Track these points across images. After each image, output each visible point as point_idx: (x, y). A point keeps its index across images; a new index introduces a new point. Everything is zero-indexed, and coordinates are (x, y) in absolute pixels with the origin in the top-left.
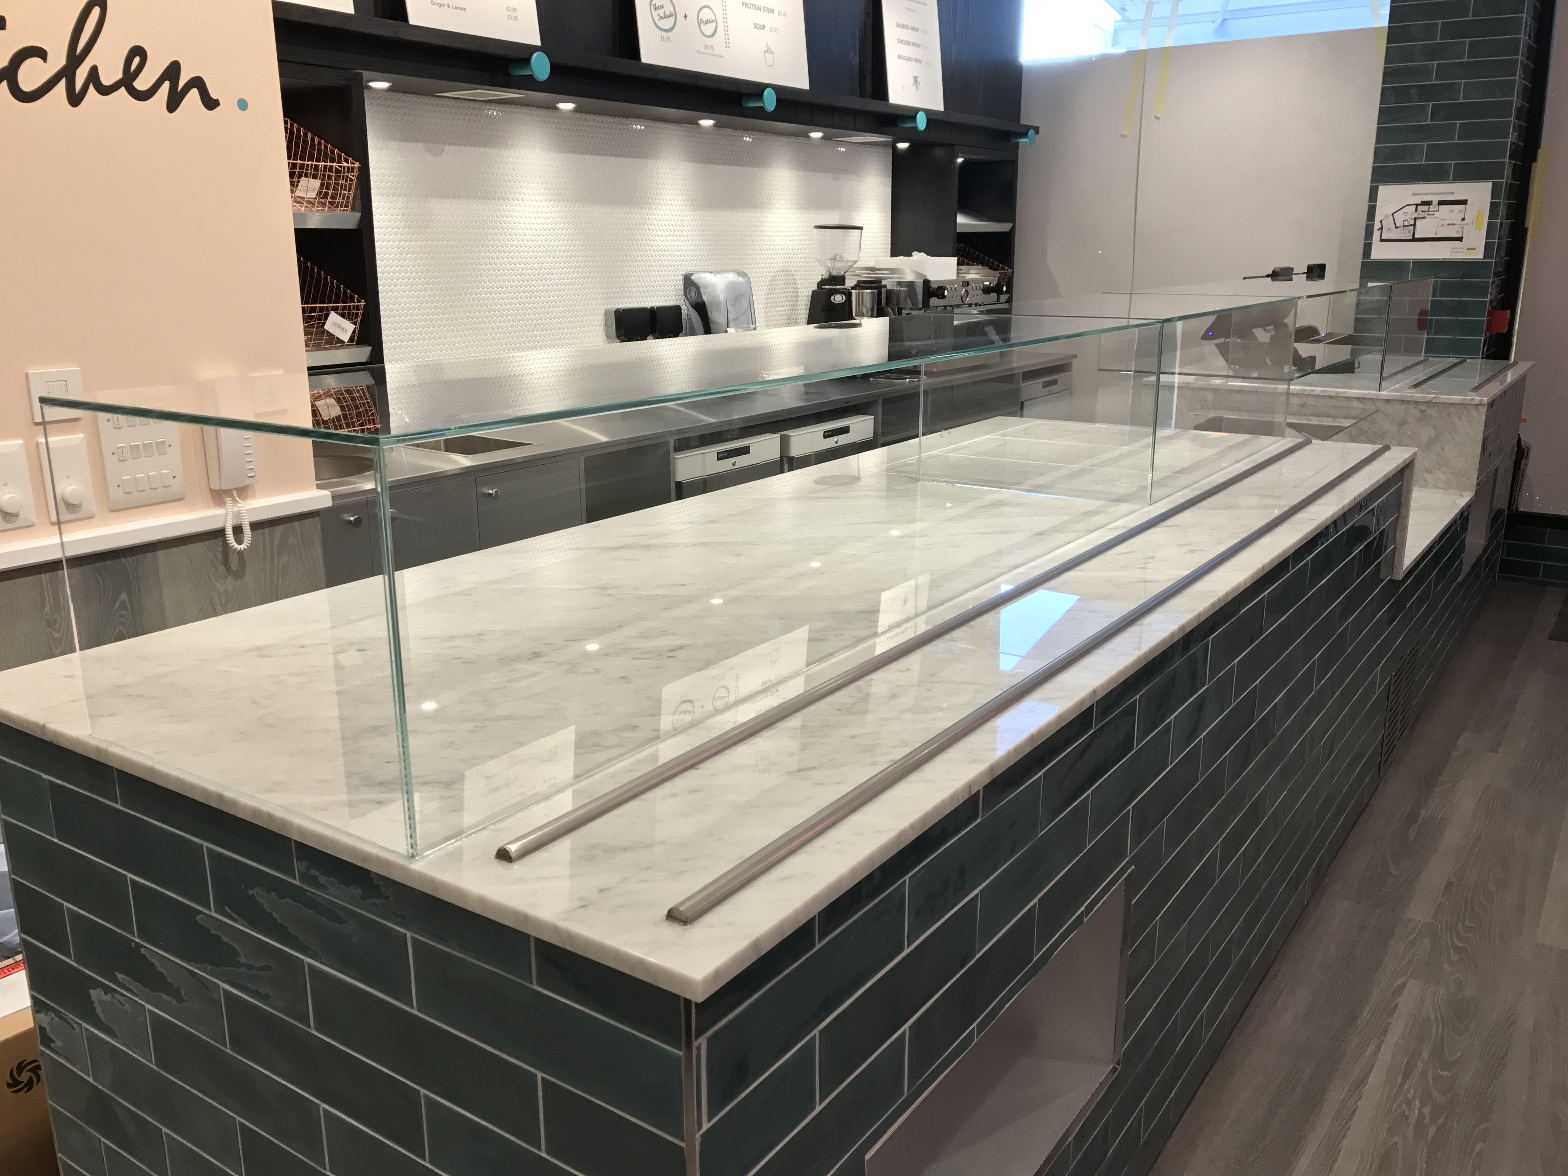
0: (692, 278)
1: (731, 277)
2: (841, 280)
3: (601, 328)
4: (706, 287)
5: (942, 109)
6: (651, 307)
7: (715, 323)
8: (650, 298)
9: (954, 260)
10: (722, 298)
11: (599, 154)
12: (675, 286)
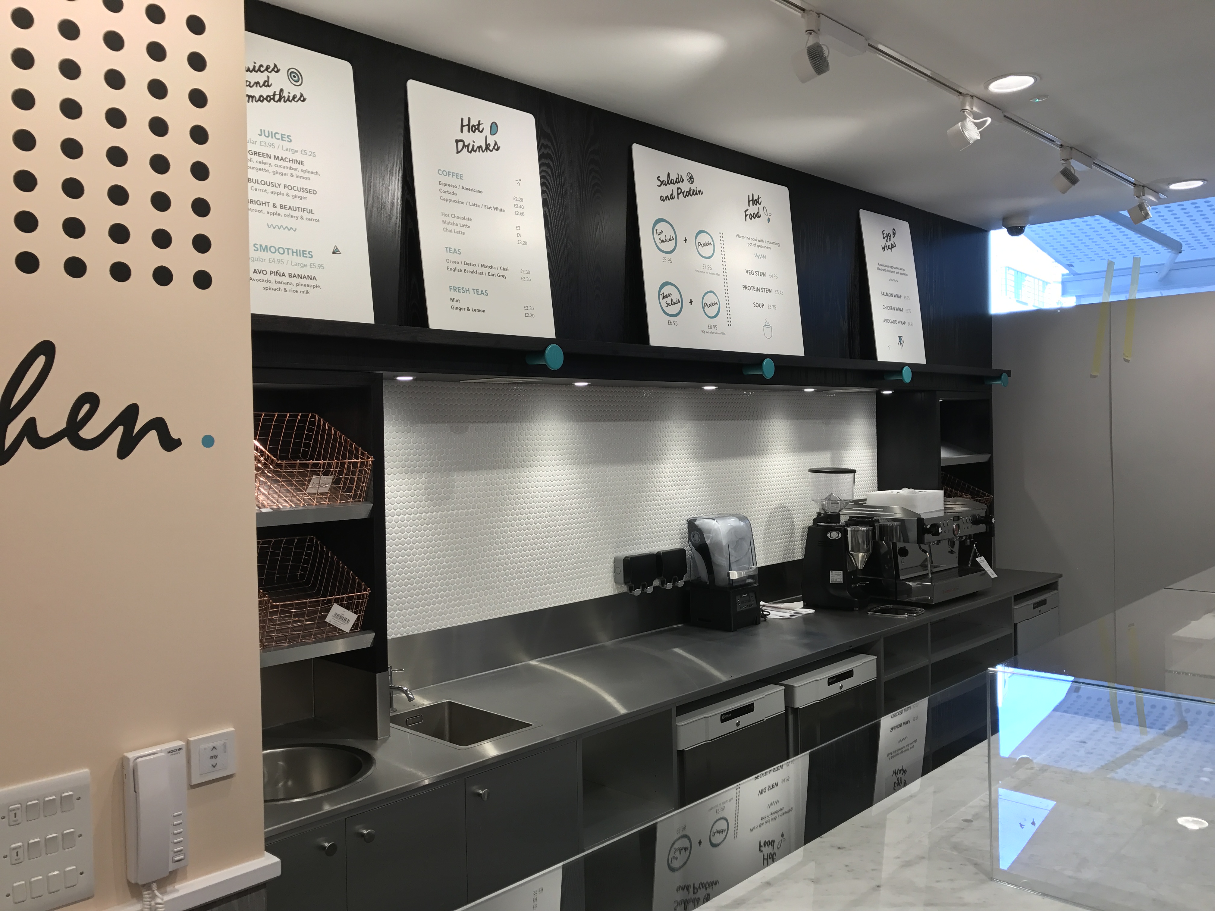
0: (697, 523)
1: (733, 522)
2: (835, 517)
3: (610, 575)
4: (709, 531)
5: (925, 363)
6: (658, 552)
7: (718, 565)
8: (657, 542)
9: (941, 492)
10: (724, 542)
11: (612, 420)
12: (680, 530)
